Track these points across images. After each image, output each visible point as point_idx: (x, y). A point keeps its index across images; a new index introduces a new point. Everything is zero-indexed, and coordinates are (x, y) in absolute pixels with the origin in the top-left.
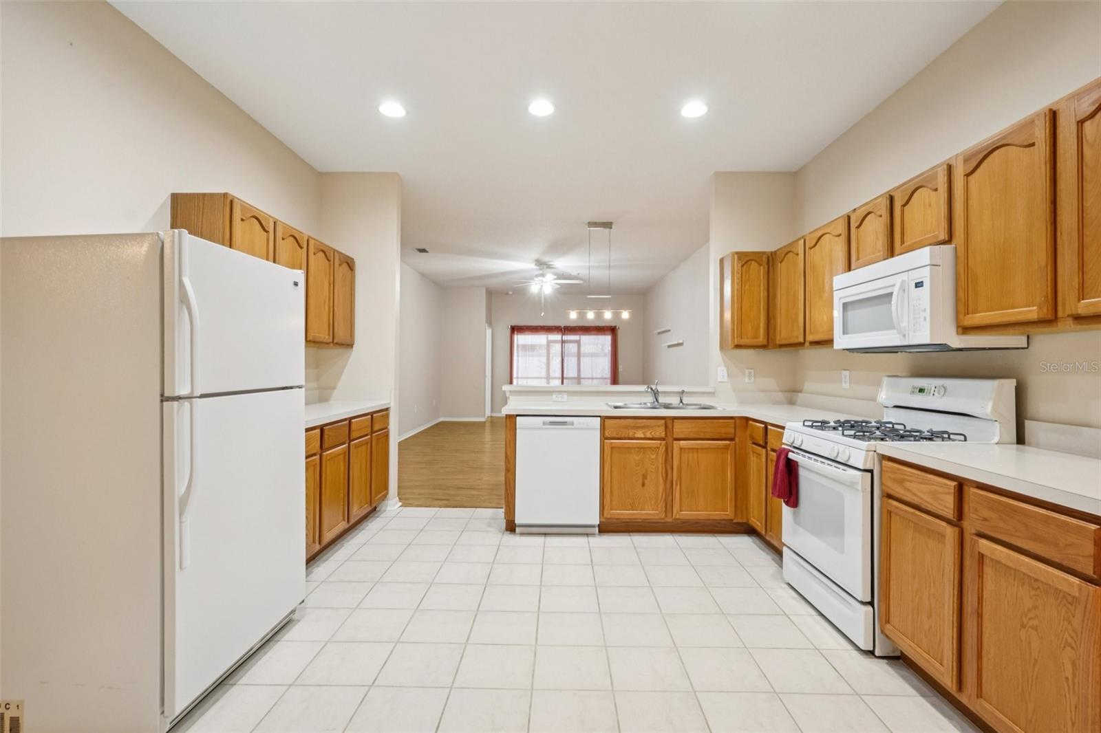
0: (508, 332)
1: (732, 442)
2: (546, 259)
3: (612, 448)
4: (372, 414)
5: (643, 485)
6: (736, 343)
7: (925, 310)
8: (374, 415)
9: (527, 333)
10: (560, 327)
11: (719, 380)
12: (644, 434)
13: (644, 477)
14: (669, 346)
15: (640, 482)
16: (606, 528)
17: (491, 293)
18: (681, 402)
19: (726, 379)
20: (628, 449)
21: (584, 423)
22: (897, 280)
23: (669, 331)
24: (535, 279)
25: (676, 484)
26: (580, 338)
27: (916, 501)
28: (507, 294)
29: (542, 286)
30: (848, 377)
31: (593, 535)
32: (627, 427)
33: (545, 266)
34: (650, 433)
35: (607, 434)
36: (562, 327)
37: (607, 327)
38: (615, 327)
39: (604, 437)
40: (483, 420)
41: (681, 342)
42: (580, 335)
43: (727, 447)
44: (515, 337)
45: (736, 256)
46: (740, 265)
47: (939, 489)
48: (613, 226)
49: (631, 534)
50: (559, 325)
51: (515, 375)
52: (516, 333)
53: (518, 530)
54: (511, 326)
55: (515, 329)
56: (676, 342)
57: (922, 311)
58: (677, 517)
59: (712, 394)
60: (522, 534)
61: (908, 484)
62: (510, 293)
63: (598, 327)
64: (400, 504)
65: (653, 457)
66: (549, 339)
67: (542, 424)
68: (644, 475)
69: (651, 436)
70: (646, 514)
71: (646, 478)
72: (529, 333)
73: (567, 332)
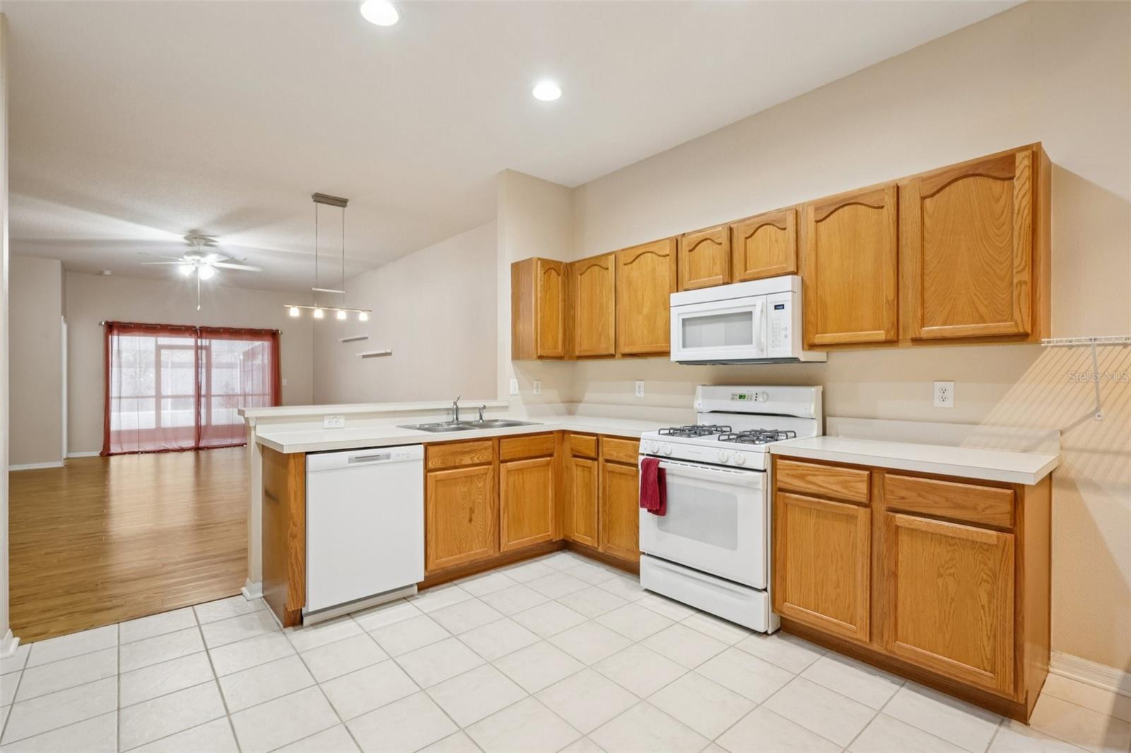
0: (101, 331)
1: (552, 458)
2: (209, 231)
3: (436, 481)
5: (471, 520)
6: (539, 354)
7: (786, 328)
9: (134, 333)
10: (195, 327)
11: (511, 393)
12: (472, 461)
13: (472, 511)
14: (364, 357)
15: (467, 518)
16: (433, 581)
17: (69, 270)
18: (481, 418)
19: (517, 392)
20: (454, 480)
21: (403, 454)
22: (759, 302)
23: (366, 338)
25: (504, 513)
27: (822, 491)
28: (101, 273)
30: (642, 389)
31: (411, 597)
32: (454, 454)
33: (203, 241)
34: (478, 458)
35: (431, 465)
36: (198, 327)
37: (266, 330)
38: (278, 331)
39: (427, 470)
40: (60, 464)
41: (389, 351)
43: (548, 464)
44: (114, 338)
45: (539, 262)
46: (543, 272)
47: (849, 478)
48: (348, 204)
49: (455, 582)
50: (194, 325)
51: (114, 392)
52: (115, 332)
53: (306, 621)
54: (107, 322)
55: (111, 327)
57: (783, 329)
58: (506, 550)
59: (505, 408)
60: (315, 625)
61: (810, 478)
62: (107, 273)
63: (254, 330)
64: (17, 640)
65: (480, 485)
66: (159, 343)
67: (347, 461)
68: (471, 508)
69: (478, 461)
70: (475, 554)
71: (473, 512)
72: (142, 333)
73: (204, 335)
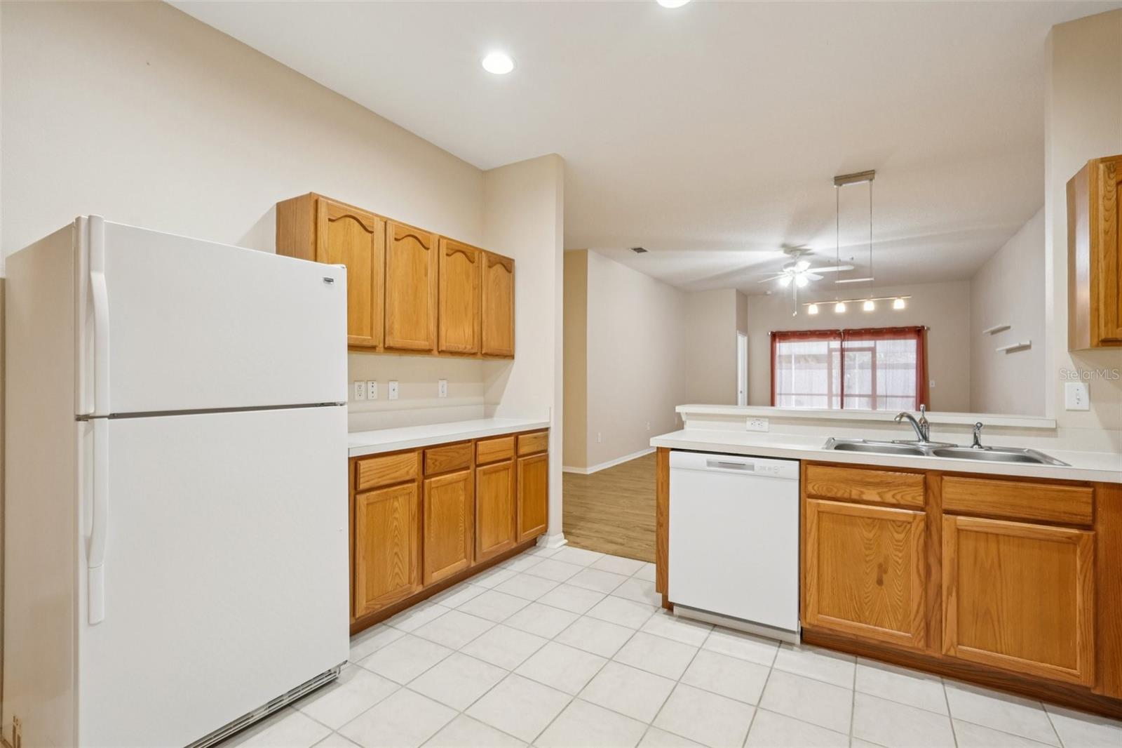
0: (769, 339)
1: (1085, 533)
2: (796, 241)
3: (819, 512)
4: (516, 436)
5: (880, 582)
6: (1103, 336)
8: (520, 437)
9: (792, 340)
10: (839, 330)
11: (1067, 408)
12: (881, 497)
13: (882, 569)
14: (1009, 351)
15: (874, 576)
16: (812, 638)
17: (745, 296)
18: (977, 443)
19: (1085, 403)
20: (851, 518)
21: (770, 469)
23: (1009, 328)
24: (784, 270)
25: (949, 594)
26: (875, 344)
29: (794, 278)
31: (790, 645)
32: (846, 481)
33: (798, 253)
34: (893, 496)
35: (811, 489)
36: (841, 330)
37: (910, 327)
38: (923, 327)
39: (805, 495)
41: (1026, 343)
42: (875, 340)
43: (1073, 541)
44: (778, 345)
45: (1101, 166)
48: (876, 176)
49: (860, 659)
50: (836, 328)
51: (776, 390)
52: (777, 340)
53: (676, 610)
54: (772, 333)
55: (776, 336)
56: (1016, 345)
58: (952, 653)
59: (1052, 432)
60: (682, 618)
62: (769, 293)
63: (895, 328)
64: (566, 541)
65: (901, 537)
67: (706, 464)
68: (880, 566)
69: (894, 501)
70: (885, 633)
71: (886, 572)
72: (796, 340)
73: (846, 337)
